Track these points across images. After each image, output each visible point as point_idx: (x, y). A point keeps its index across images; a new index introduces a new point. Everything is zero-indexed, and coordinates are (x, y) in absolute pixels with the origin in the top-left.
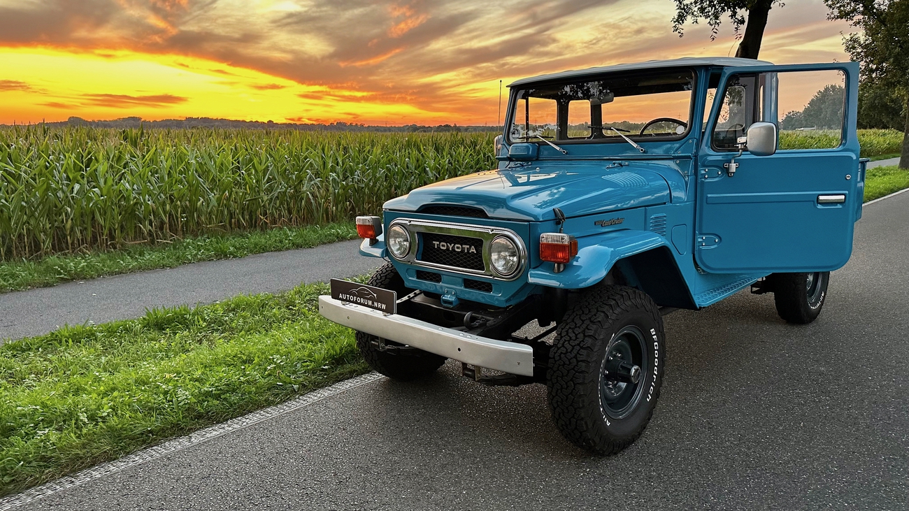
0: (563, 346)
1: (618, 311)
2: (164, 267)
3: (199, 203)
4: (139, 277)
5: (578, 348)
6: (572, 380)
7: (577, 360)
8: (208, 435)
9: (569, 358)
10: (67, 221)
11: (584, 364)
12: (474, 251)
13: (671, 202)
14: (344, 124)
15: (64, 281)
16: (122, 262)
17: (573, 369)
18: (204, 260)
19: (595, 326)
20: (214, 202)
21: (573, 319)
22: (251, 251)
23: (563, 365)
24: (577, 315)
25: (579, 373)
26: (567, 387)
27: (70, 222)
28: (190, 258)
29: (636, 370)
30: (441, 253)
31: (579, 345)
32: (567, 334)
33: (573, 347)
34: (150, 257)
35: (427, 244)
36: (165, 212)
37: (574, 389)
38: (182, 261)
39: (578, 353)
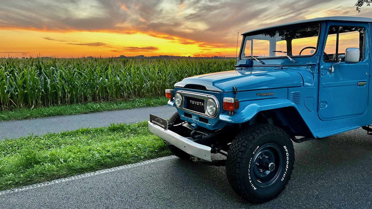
0: (232, 150)
1: (261, 135)
2: (127, 109)
3: (144, 86)
4: (117, 112)
5: (238, 151)
6: (234, 166)
7: (237, 157)
8: (101, 173)
9: (234, 155)
10: (97, 91)
11: (240, 159)
12: (203, 105)
13: (304, 86)
14: (217, 57)
15: (92, 112)
16: (112, 106)
17: (235, 161)
18: (142, 107)
19: (247, 142)
20: (149, 85)
21: (239, 138)
22: (159, 105)
23: (231, 159)
24: (241, 136)
25: (238, 163)
26: (233, 169)
27: (98, 91)
28: (137, 106)
29: (272, 165)
30: (193, 105)
31: (238, 150)
32: (235, 145)
33: (236, 150)
34: (124, 105)
35: (188, 102)
36: (131, 89)
37: (235, 170)
38: (134, 107)
39: (238, 153)
